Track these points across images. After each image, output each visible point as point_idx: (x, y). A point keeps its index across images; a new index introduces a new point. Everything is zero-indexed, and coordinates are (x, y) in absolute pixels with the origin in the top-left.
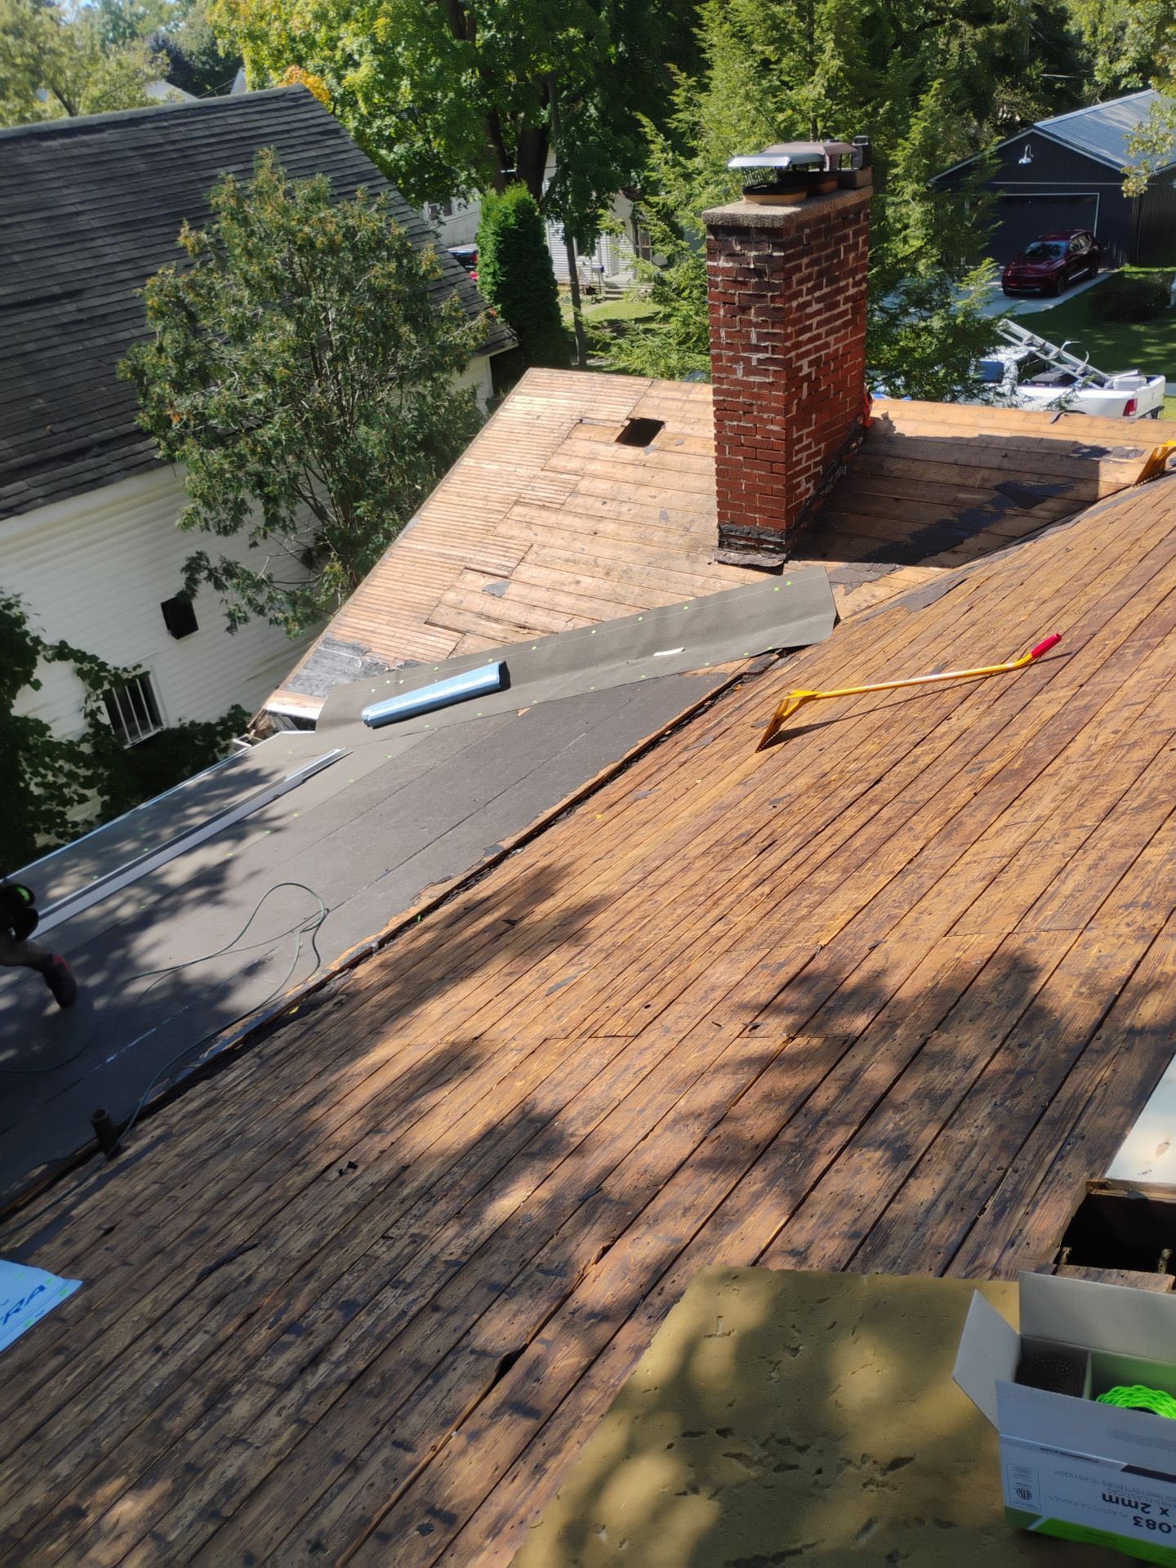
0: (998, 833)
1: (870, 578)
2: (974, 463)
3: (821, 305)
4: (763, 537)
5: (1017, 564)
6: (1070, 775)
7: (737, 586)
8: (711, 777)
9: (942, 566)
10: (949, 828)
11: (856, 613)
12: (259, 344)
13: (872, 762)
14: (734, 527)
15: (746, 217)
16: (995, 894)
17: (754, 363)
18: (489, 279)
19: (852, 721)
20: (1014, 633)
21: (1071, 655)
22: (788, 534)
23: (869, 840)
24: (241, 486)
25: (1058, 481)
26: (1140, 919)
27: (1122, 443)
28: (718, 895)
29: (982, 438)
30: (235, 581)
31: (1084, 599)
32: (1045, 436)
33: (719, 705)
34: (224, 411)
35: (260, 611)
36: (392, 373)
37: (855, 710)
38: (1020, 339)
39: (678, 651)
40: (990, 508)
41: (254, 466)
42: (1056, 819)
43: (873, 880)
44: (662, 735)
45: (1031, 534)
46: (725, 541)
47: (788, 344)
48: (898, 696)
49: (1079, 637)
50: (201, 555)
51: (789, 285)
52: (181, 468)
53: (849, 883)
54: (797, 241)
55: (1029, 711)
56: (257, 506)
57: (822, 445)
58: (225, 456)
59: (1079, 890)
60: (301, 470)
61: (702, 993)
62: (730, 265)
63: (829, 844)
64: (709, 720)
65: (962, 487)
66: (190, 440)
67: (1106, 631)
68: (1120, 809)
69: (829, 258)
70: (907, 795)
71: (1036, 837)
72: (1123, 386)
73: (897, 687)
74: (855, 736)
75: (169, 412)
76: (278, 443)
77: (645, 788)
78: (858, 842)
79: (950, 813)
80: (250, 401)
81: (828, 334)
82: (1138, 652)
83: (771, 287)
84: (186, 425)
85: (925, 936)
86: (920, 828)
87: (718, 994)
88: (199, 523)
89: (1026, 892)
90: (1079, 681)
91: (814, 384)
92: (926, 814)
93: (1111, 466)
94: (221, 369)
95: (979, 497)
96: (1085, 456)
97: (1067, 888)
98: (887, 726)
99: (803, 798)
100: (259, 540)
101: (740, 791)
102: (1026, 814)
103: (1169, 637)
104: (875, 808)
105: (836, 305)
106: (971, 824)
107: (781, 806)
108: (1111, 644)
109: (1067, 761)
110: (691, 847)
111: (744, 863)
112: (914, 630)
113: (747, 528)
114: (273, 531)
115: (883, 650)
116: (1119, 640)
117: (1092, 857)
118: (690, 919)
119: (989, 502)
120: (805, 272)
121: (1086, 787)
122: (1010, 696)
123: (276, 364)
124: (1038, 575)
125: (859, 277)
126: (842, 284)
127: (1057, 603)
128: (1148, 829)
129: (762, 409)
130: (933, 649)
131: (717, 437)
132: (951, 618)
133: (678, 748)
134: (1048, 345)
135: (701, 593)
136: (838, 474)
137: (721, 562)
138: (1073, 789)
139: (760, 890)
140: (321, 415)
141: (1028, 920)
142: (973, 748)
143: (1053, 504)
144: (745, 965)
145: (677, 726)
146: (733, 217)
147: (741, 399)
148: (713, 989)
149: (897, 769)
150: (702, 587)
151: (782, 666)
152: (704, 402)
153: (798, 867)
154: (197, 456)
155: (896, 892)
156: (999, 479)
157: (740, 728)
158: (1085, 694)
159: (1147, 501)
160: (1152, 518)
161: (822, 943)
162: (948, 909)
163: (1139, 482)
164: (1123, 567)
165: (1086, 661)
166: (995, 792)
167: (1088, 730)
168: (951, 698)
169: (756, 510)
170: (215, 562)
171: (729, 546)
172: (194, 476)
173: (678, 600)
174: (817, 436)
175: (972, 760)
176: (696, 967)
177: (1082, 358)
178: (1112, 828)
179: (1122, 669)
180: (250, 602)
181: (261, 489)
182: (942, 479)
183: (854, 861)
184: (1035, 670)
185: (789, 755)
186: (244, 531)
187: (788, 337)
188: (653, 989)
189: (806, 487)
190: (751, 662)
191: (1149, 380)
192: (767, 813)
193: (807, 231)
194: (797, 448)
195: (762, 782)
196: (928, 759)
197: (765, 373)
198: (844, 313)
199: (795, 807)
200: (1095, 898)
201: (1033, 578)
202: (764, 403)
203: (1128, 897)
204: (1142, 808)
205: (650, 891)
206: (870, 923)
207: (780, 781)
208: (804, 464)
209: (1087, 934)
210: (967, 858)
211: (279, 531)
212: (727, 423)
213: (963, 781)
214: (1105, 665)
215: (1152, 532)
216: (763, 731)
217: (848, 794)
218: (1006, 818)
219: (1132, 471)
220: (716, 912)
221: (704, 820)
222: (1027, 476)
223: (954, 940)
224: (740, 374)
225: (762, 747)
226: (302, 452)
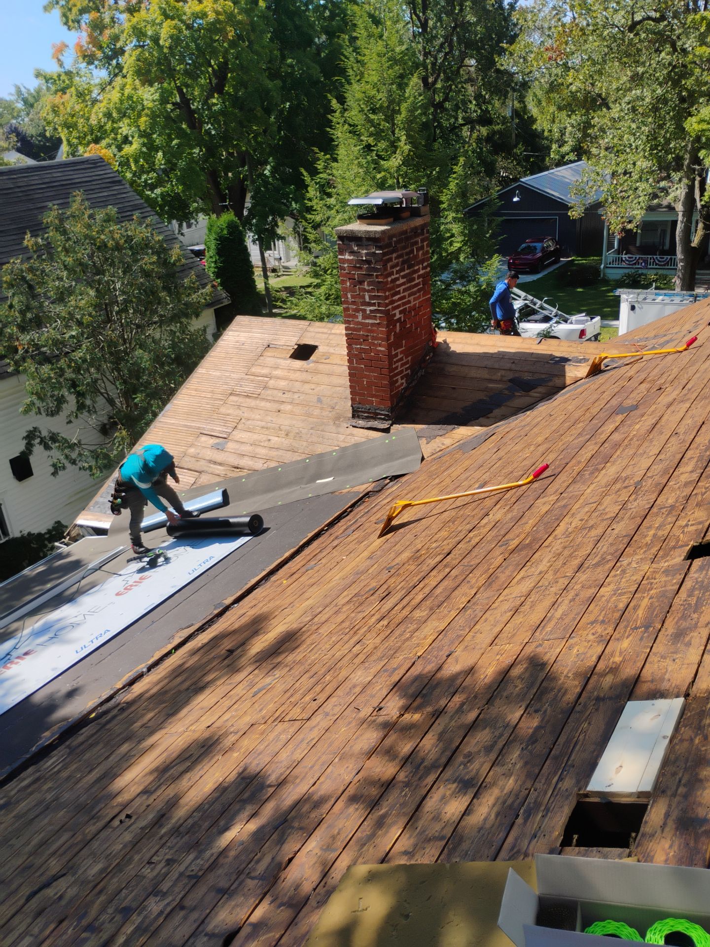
0: (518, 583)
1: (440, 433)
2: (496, 367)
3: (405, 280)
4: (378, 411)
5: (523, 424)
6: (557, 546)
7: (363, 440)
8: (352, 555)
9: (481, 426)
10: (490, 580)
11: (433, 454)
12: (73, 303)
13: (445, 542)
14: (360, 406)
15: (361, 230)
16: (518, 619)
17: (368, 312)
18: (213, 265)
19: (433, 518)
20: (523, 464)
21: (555, 476)
22: (392, 410)
23: (445, 589)
24: (62, 387)
25: (543, 376)
26: (599, 630)
27: (577, 355)
28: (357, 627)
29: (499, 353)
30: (57, 444)
31: (561, 444)
32: (535, 351)
33: (356, 510)
34: (50, 342)
35: (74, 462)
36: (156, 319)
37: (435, 512)
38: (519, 296)
39: (331, 479)
40: (506, 392)
41: (69, 374)
42: (551, 572)
43: (448, 613)
44: (322, 530)
45: (530, 407)
46: (356, 414)
47: (387, 301)
48: (459, 503)
49: (559, 466)
50: (35, 429)
51: (385, 269)
52: (23, 377)
53: (434, 616)
54: (389, 245)
55: (533, 509)
56: (72, 399)
57: (410, 358)
58: (52, 369)
59: (565, 614)
60: (99, 376)
61: (348, 689)
62: (352, 258)
63: (421, 593)
64: (350, 520)
65: (491, 381)
66: (29, 360)
67: (574, 461)
68: (586, 565)
69: (408, 254)
70: (466, 561)
71: (540, 584)
72: (578, 322)
73: (458, 497)
74: (435, 527)
75: (17, 343)
76: (84, 361)
77: (312, 563)
78: (438, 591)
79: (491, 571)
80: (67, 336)
81: (410, 295)
82: (592, 473)
83: (376, 270)
84: (27, 351)
85: (479, 647)
86: (474, 581)
87: (358, 690)
88: (34, 410)
89: (535, 618)
90: (560, 491)
91: (403, 324)
92: (477, 573)
93: (571, 368)
94: (50, 318)
95: (500, 386)
96: (557, 362)
97: (559, 613)
98: (453, 520)
99: (406, 565)
100: (73, 419)
101: (369, 562)
102: (534, 570)
103: (608, 464)
104: (448, 570)
105: (414, 279)
106: (503, 577)
107: (393, 571)
108: (577, 469)
109: (555, 538)
110: (340, 598)
111: (373, 607)
112: (467, 463)
113: (368, 407)
114: (82, 413)
115: (449, 476)
116: (581, 466)
117: (571, 594)
118: (341, 643)
119: (506, 389)
120: (395, 261)
121: (566, 553)
122: (522, 500)
123: (84, 315)
124: (535, 430)
125: (425, 264)
126: (416, 268)
127: (545, 446)
128: (602, 577)
129: (374, 338)
130: (477, 474)
131: (348, 355)
132: (487, 456)
133: (332, 538)
134: (535, 299)
135: (343, 445)
136: (419, 374)
137: (354, 426)
138: (559, 554)
139: (382, 623)
140: (111, 344)
141: (537, 634)
142: (503, 532)
143: (541, 389)
144: (373, 671)
145: (331, 524)
146: (352, 231)
147: (361, 333)
148: (354, 686)
149: (460, 546)
150: (344, 441)
151: (392, 487)
152: (340, 334)
153: (403, 608)
154: (33, 370)
155: (461, 621)
156: (510, 375)
157: (368, 525)
158: (564, 498)
159: (594, 387)
160: (595, 396)
161: (419, 654)
162: (491, 629)
163: (587, 376)
164: (581, 424)
165: (563, 479)
166: (516, 558)
167: (566, 519)
168: (488, 503)
169: (373, 396)
170: (45, 433)
171: (358, 417)
172: (31, 382)
173: (329, 449)
174: (406, 353)
175: (501, 540)
176: (344, 673)
177: (554, 307)
178: (582, 577)
179: (583, 483)
180: (67, 457)
181: (75, 388)
182: (478, 376)
183: (436, 603)
184: (536, 485)
185: (397, 540)
186: (63, 415)
187: (386, 298)
188: (318, 689)
189: (401, 382)
190: (374, 484)
191: (592, 318)
192: (385, 575)
193: (394, 239)
194: (395, 360)
196: (477, 540)
197: (375, 318)
198: (418, 284)
199: (401, 571)
200: (574, 619)
201: (532, 432)
202: (375, 335)
203: (592, 618)
204: (597, 565)
205: (316, 627)
206: (446, 641)
207: (392, 555)
208: (399, 369)
209: (571, 641)
210: (501, 598)
211: (86, 414)
212: (354, 346)
213: (497, 551)
214: (574, 481)
215: (596, 404)
216: (381, 526)
217: (432, 562)
218: (522, 573)
219: (582, 370)
220: (356, 638)
221: (348, 581)
222: (526, 374)
223: (496, 648)
224: (360, 319)
225: (381, 535)
226: (100, 366)
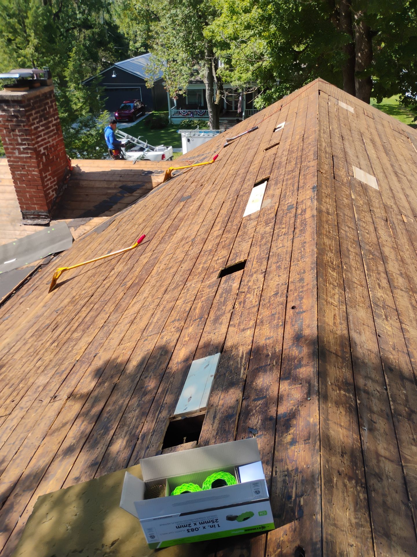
0: (133, 306)
1: (82, 223)
2: (111, 179)
3: (43, 128)
4: (40, 214)
5: (131, 212)
6: (153, 281)
7: (33, 233)
8: (33, 306)
9: (107, 216)
10: (117, 307)
11: (80, 237)
13: (90, 289)
14: (27, 211)
15: (7, 96)
16: (134, 327)
17: (22, 150)
19: (82, 276)
20: (132, 236)
21: (150, 241)
22: (49, 211)
23: (91, 317)
25: (140, 183)
26: (177, 325)
27: (157, 169)
28: (38, 351)
29: (112, 171)
31: (152, 222)
32: (133, 169)
33: (34, 278)
37: (83, 272)
38: (124, 136)
39: (14, 260)
40: (119, 194)
42: (150, 297)
43: (93, 331)
44: (12, 293)
45: (134, 202)
46: (25, 216)
47: (34, 142)
48: (97, 264)
49: (152, 235)
51: (29, 121)
53: (85, 335)
54: (29, 105)
55: (139, 262)
57: (56, 178)
59: (159, 319)
61: (35, 390)
62: (4, 114)
63: (77, 322)
64: (30, 285)
65: (108, 188)
67: (159, 231)
68: (168, 290)
69: (43, 111)
70: (102, 298)
71: (145, 305)
72: (160, 150)
73: (96, 261)
74: (83, 281)
77: (7, 316)
78: (87, 319)
79: (117, 302)
81: (49, 138)
82: (169, 237)
83: (23, 122)
85: (112, 347)
86: (107, 309)
87: (41, 389)
89: (142, 325)
90: (153, 250)
91: (47, 157)
92: (109, 304)
93: (155, 177)
95: (114, 191)
96: (146, 174)
97: (155, 320)
98: (94, 275)
99: (67, 307)
101: (44, 309)
102: (141, 297)
103: (178, 231)
104: (92, 306)
105: (49, 127)
106: (124, 304)
107: (59, 312)
108: (161, 236)
109: (152, 277)
110: (27, 334)
111: (48, 336)
112: (100, 240)
113: (33, 211)
115: (90, 248)
116: (163, 234)
117: (162, 307)
118: (28, 362)
119: (118, 193)
120: (34, 116)
121: (158, 284)
122: (133, 258)
124: (138, 215)
125: (56, 117)
126: (50, 120)
127: (144, 224)
128: (177, 294)
129: (29, 167)
130: (107, 246)
131: (13, 178)
132: (111, 234)
133: (19, 297)
134: (133, 138)
135: (19, 237)
136: (64, 188)
137: (25, 225)
138: (154, 286)
139: (54, 345)
141: (144, 333)
142: (122, 278)
143: (139, 191)
144: (50, 375)
145: (18, 289)
146: (1, 96)
147: (20, 163)
148: (39, 387)
149: (98, 290)
150: (20, 235)
151: (56, 259)
152: (6, 166)
153: (66, 333)
155: (101, 334)
156: (120, 184)
157: (42, 286)
158: (155, 253)
159: (168, 187)
160: (169, 193)
161: (77, 359)
162: (119, 336)
163: (164, 181)
164: (162, 210)
165: (154, 242)
166: (131, 292)
167: (157, 265)
168: (114, 262)
169: (35, 204)
171: (27, 218)
173: (10, 241)
174: (53, 175)
175: (122, 283)
176: (31, 380)
177: (145, 142)
178: (167, 297)
179: (165, 243)
182: (101, 186)
183: (86, 326)
184: (140, 248)
185: (61, 292)
187: (33, 140)
188: (15, 394)
189: (52, 194)
190: (44, 260)
191: (167, 148)
192: (55, 315)
193: (32, 101)
194: (46, 180)
195: (51, 304)
196: (108, 285)
197: (27, 153)
198: (53, 130)
199: (64, 311)
200: (164, 321)
201: (136, 217)
202: (29, 164)
203: (173, 319)
204: (175, 288)
205: (11, 356)
206: (93, 348)
207: (59, 302)
208: (50, 185)
209: (162, 334)
210: (123, 317)
212: (16, 173)
213: (120, 290)
214: (160, 243)
215: (169, 197)
216: (49, 286)
217: (82, 302)
218: (135, 300)
219: (161, 178)
220: (38, 357)
221: (31, 323)
222: (129, 183)
223: (122, 346)
224: (17, 154)
225: (51, 291)
